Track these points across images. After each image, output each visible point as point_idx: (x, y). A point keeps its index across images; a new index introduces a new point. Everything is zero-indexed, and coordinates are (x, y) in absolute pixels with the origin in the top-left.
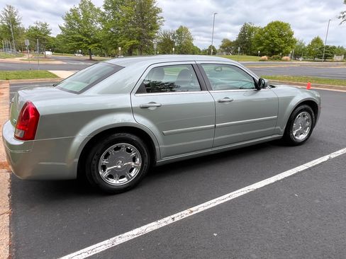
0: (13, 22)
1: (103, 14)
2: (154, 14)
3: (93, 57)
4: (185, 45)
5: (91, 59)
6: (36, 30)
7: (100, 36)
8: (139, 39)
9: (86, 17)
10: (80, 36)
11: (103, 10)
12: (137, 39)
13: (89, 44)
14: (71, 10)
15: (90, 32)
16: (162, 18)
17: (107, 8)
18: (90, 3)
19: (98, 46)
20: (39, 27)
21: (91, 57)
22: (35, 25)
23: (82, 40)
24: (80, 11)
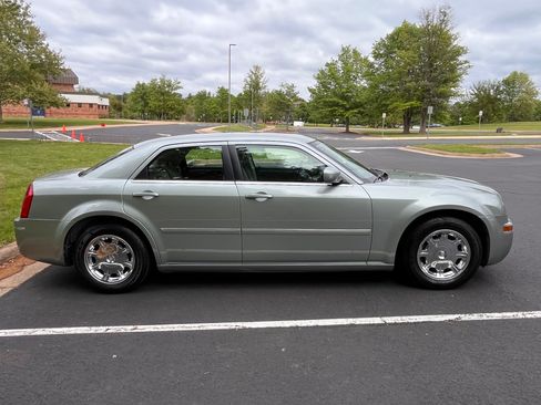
0: (255, 85)
1: (371, 65)
2: (453, 58)
3: (351, 129)
4: (518, 104)
5: (347, 132)
6: (279, 93)
7: (363, 97)
8: (421, 99)
9: (347, 72)
10: (335, 99)
11: (371, 59)
12: (418, 99)
13: (347, 110)
14: (327, 65)
15: (350, 92)
16: (466, 62)
17: (377, 56)
18: (355, 52)
19: (359, 112)
20: (284, 90)
21: (348, 128)
22: (279, 89)
23: (337, 105)
24: (340, 64)
